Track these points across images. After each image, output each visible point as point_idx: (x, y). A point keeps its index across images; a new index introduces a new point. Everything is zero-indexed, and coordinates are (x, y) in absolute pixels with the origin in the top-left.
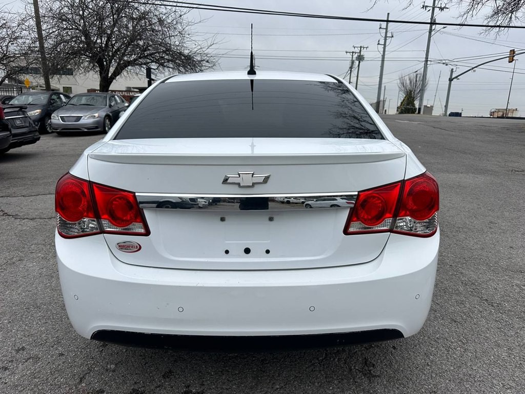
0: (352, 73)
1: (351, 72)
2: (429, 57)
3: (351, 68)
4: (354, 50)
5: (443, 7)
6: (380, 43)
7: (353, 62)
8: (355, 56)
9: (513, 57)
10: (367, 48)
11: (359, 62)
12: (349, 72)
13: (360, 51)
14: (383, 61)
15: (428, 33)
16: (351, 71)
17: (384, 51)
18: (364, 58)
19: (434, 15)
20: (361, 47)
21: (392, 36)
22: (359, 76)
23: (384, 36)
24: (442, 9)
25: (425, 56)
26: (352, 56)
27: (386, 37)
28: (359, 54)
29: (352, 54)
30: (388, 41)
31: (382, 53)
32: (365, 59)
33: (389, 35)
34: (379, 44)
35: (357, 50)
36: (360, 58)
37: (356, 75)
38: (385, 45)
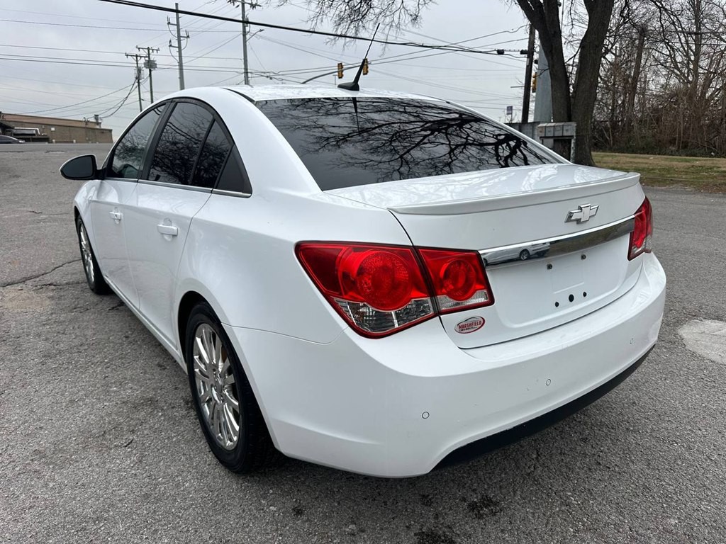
0: (141, 87)
1: (139, 85)
2: (249, 68)
3: (138, 78)
4: (138, 53)
5: (254, 3)
6: (173, 45)
7: (139, 70)
8: (142, 61)
9: (342, 72)
10: (157, 50)
11: (150, 71)
12: (136, 84)
13: (149, 54)
14: (181, 69)
15: (242, 36)
16: (139, 82)
17: (180, 56)
18: (156, 64)
19: (246, 14)
20: (148, 49)
21: (188, 37)
22: (153, 90)
23: (176, 35)
24: (253, 6)
25: (243, 67)
26: (137, 61)
27: (179, 37)
28: (147, 59)
29: (135, 58)
30: (183, 43)
31: (178, 58)
32: (158, 66)
33: (183, 34)
34: (170, 46)
35: (144, 53)
36: (151, 65)
37: (149, 89)
38: (179, 47)
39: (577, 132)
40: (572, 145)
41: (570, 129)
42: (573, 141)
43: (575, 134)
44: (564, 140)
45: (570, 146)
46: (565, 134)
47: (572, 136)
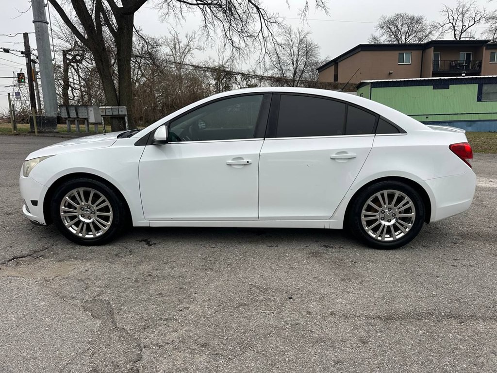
39: (128, 113)
40: (126, 121)
41: (123, 110)
42: (126, 118)
43: (126, 114)
44: (119, 117)
45: (125, 121)
46: (121, 113)
47: (125, 115)
